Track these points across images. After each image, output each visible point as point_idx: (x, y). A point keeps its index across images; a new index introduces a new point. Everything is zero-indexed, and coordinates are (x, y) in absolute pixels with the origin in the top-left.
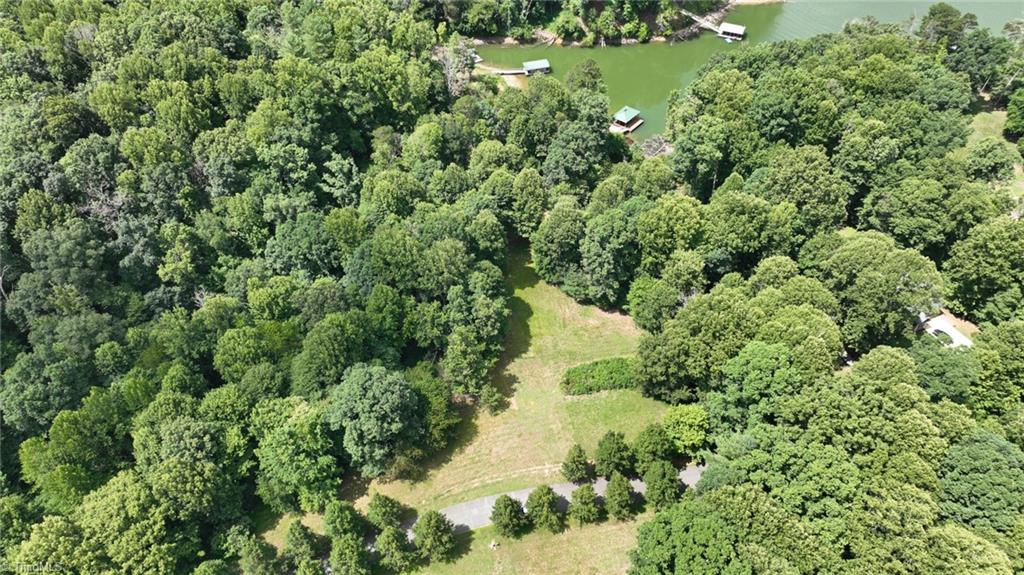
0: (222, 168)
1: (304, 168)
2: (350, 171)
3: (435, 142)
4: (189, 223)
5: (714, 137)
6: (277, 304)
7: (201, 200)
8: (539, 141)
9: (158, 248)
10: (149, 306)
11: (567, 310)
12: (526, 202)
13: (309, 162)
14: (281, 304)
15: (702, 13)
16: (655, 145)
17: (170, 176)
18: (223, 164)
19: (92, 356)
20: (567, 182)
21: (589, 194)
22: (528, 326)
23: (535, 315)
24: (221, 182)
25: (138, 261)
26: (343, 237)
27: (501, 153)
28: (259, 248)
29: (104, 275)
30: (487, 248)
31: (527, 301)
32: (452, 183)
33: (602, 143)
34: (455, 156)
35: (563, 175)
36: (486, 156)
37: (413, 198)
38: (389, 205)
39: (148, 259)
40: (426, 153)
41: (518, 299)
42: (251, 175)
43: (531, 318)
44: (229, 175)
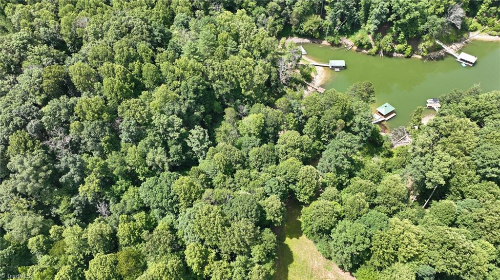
0: (129, 128)
1: (177, 131)
2: (204, 139)
3: (259, 127)
4: (104, 158)
5: (443, 170)
6: (134, 235)
7: (115, 144)
8: (325, 132)
9: (83, 171)
10: (72, 205)
11: (316, 262)
12: (305, 185)
13: (182, 127)
14: (137, 234)
15: (449, 43)
16: (400, 134)
17: (98, 129)
18: (130, 125)
19: (26, 243)
20: (334, 172)
21: (348, 181)
22: (288, 271)
23: (294, 263)
24: (127, 135)
25: (71, 178)
26: (183, 196)
27: (297, 142)
28: (142, 176)
29: (48, 187)
30: (271, 220)
31: (292, 249)
32: (263, 157)
33: (364, 139)
34: (270, 136)
35: (333, 169)
36: (288, 142)
37: (236, 164)
38: (220, 168)
39: (77, 178)
40: (252, 132)
41: (287, 246)
42: (147, 130)
43: (291, 265)
44: (133, 132)
